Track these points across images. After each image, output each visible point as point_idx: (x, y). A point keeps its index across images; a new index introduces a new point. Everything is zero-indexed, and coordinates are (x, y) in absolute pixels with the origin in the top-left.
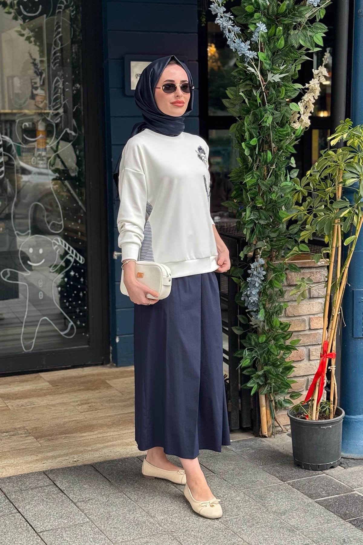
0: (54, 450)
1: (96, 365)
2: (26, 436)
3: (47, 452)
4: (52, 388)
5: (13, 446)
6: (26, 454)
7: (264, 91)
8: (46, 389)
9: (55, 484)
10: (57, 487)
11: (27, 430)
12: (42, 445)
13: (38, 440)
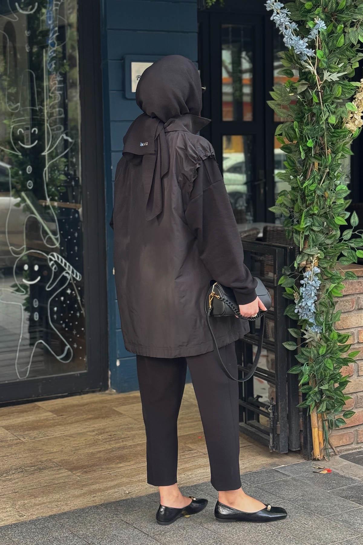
0: (96, 483)
1: (93, 392)
2: (58, 470)
3: (91, 485)
4: (58, 417)
5: (51, 481)
6: (69, 488)
7: (319, 90)
8: (51, 419)
11: (56, 463)
12: (82, 478)
13: (73, 472)
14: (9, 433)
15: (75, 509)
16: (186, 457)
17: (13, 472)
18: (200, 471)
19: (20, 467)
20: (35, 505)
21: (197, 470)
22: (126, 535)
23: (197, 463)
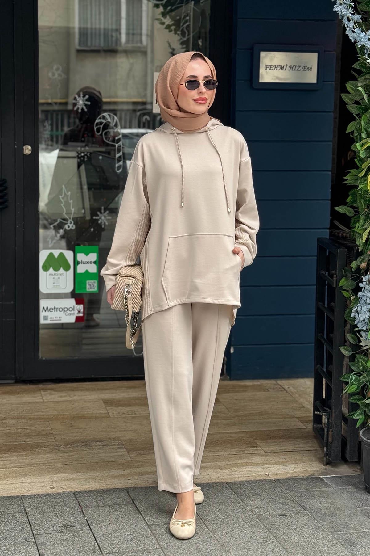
0: (142, 466)
2: (118, 448)
3: (135, 467)
5: (103, 458)
6: (113, 467)
9: (134, 503)
10: (136, 506)
11: (121, 441)
12: (132, 459)
13: (129, 453)
14: (104, 407)
15: (103, 489)
16: (245, 453)
17: (78, 444)
18: (247, 469)
19: (88, 441)
20: (71, 479)
21: (244, 467)
22: (126, 521)
23: (251, 460)
